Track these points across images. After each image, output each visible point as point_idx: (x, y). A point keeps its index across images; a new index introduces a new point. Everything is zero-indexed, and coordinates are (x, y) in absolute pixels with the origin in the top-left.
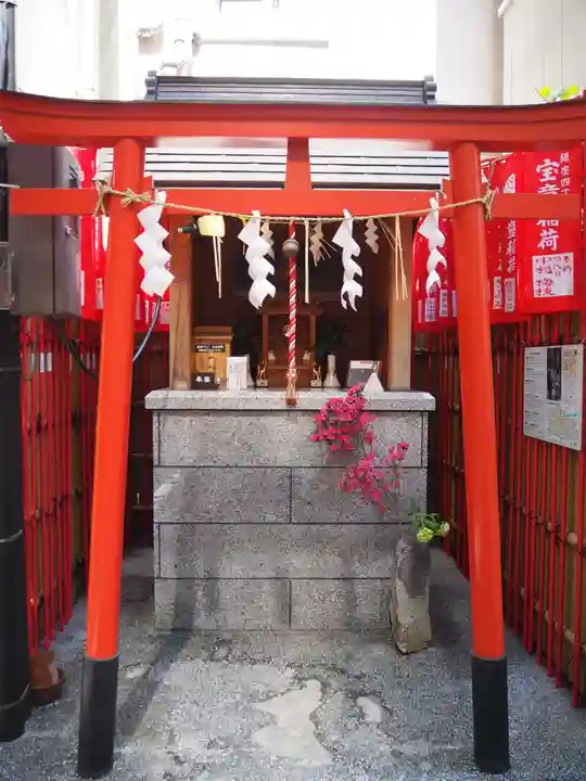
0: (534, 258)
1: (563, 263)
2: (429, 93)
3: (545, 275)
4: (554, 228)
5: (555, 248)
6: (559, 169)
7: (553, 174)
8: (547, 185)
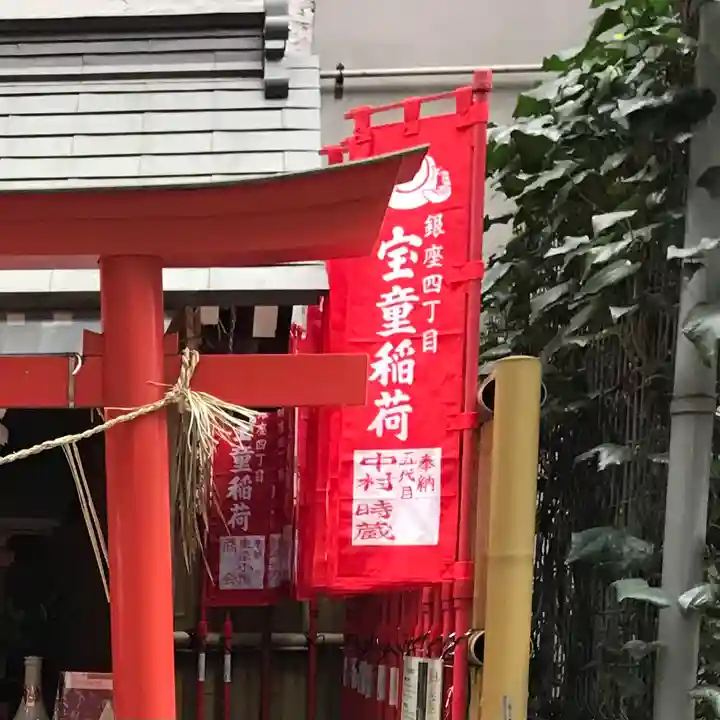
0: (358, 456)
1: (418, 472)
2: (270, 44)
3: (377, 493)
4: (405, 388)
5: (403, 436)
6: (420, 251)
7: (407, 265)
8: (396, 289)
